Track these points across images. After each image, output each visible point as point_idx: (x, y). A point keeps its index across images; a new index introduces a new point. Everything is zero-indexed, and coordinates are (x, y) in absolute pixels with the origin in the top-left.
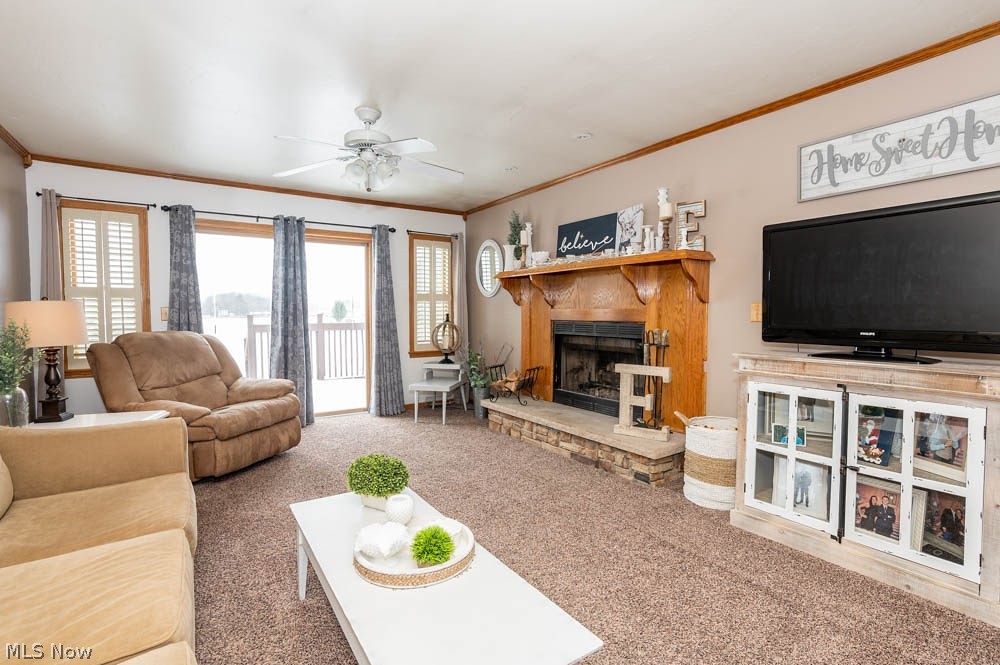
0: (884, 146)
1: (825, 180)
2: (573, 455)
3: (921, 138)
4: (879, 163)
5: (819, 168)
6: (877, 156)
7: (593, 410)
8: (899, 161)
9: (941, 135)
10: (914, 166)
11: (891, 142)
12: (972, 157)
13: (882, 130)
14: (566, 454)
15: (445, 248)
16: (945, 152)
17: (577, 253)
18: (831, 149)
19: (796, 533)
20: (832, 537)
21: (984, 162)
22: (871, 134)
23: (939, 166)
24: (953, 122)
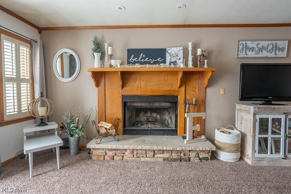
0: (259, 46)
1: (244, 53)
2: (164, 159)
3: (266, 47)
4: (257, 51)
5: (243, 49)
6: (257, 49)
7: (150, 135)
8: (262, 52)
9: (270, 47)
10: (265, 54)
11: (260, 46)
12: (276, 54)
13: (259, 42)
14: (160, 160)
15: (27, 47)
16: (271, 51)
17: (141, 63)
18: (246, 44)
19: (273, 161)
20: (282, 158)
21: (278, 56)
22: (256, 42)
23: (270, 55)
24: (273, 44)
